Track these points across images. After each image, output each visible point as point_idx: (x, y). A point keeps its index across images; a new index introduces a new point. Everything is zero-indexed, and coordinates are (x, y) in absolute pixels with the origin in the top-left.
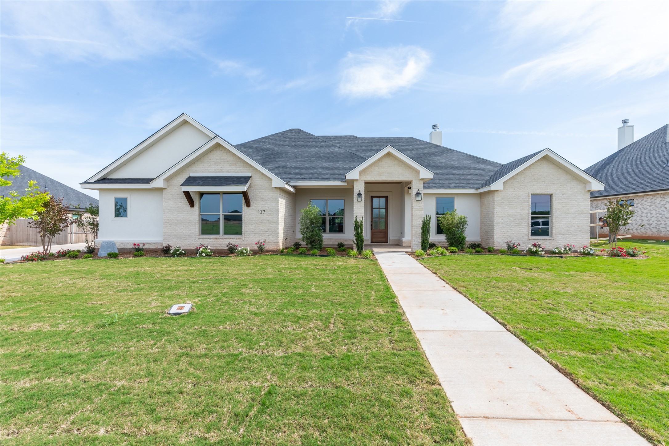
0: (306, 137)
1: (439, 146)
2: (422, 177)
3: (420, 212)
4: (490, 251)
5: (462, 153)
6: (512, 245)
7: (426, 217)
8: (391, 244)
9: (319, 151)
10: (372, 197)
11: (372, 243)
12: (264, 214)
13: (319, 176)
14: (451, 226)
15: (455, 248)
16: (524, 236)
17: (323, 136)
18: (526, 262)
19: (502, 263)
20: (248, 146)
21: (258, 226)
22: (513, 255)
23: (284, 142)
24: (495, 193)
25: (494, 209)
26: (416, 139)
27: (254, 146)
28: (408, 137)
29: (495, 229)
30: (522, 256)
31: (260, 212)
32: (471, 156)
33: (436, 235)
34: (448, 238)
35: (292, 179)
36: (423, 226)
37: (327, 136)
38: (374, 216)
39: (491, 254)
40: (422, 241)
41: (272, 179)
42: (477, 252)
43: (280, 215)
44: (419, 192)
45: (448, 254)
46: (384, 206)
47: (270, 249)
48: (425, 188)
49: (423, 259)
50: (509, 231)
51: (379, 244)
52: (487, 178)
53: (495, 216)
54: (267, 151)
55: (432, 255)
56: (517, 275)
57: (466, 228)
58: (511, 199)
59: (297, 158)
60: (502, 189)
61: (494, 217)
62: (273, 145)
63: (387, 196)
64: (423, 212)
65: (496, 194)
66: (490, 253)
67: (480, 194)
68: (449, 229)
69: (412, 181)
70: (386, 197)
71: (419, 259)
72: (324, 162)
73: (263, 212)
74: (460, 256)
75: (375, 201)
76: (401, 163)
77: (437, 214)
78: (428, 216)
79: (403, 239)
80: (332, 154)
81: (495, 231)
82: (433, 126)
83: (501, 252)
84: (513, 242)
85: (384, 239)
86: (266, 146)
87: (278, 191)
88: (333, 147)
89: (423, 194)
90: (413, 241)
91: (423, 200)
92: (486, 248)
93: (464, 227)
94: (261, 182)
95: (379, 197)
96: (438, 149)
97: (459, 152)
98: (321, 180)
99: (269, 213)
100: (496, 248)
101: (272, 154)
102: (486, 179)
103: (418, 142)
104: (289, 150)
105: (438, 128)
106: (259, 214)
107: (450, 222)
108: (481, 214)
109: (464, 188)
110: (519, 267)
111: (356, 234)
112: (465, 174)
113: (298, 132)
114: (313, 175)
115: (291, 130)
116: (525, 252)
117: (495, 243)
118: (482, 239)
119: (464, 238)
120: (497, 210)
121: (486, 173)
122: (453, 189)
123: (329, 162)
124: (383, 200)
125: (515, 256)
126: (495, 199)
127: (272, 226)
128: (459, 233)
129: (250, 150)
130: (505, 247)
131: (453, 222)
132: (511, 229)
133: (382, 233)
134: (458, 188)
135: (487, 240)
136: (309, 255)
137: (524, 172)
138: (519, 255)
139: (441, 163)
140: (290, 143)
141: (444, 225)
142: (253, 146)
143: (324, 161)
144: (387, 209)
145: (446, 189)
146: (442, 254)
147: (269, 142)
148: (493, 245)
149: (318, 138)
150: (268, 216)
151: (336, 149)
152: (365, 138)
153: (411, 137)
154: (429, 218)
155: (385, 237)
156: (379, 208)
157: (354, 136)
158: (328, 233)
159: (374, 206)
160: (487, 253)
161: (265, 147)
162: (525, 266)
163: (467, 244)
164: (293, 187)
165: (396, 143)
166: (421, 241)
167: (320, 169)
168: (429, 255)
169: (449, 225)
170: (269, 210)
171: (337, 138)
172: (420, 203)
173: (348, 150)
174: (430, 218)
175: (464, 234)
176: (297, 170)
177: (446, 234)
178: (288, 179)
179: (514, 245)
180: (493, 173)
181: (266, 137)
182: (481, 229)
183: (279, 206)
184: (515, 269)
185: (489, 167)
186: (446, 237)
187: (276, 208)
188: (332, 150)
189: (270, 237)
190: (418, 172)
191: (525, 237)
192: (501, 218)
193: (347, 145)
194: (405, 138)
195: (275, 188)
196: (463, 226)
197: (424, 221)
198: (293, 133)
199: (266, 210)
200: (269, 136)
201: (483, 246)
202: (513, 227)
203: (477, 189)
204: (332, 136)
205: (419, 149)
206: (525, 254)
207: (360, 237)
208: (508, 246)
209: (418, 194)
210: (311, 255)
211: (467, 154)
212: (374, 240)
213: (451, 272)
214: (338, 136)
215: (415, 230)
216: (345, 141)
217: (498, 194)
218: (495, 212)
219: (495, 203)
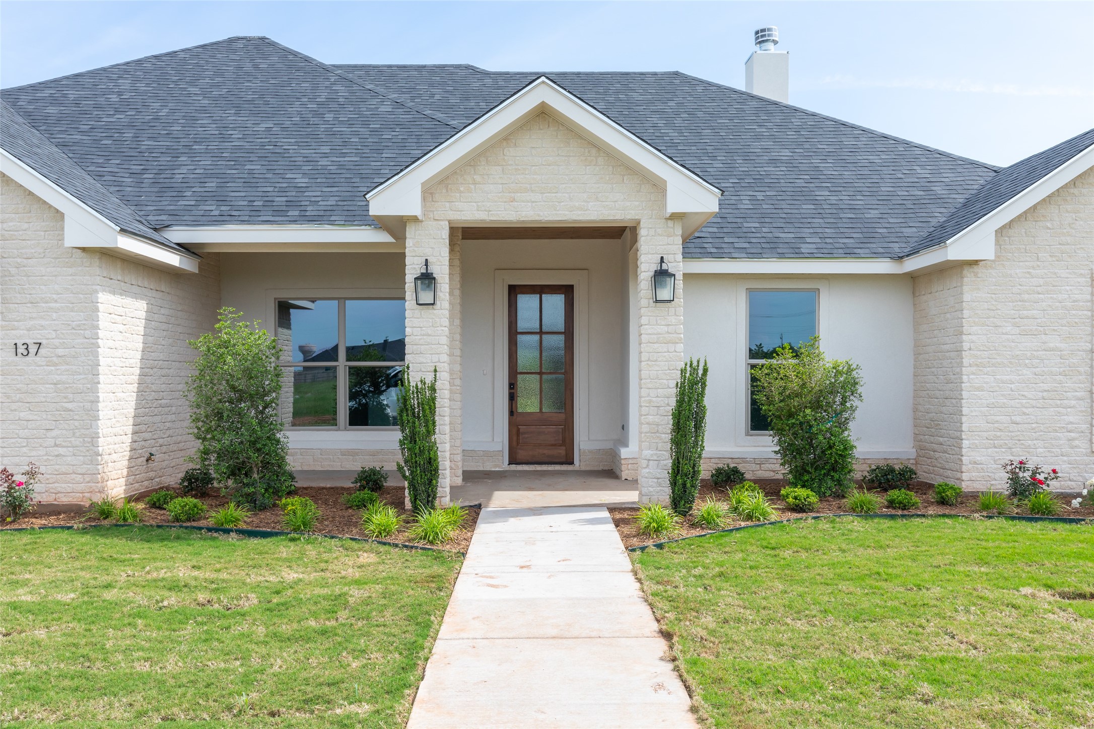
0: (280, 65)
1: (775, 104)
2: (674, 205)
3: (671, 347)
4: (943, 502)
5: (853, 127)
6: (1027, 475)
7: (688, 369)
8: (583, 468)
9: (316, 114)
10: (514, 291)
11: (513, 467)
12: (37, 359)
13: (290, 204)
14: (796, 402)
15: (809, 492)
16: (1073, 439)
17: (355, 66)
18: (1079, 556)
19: (981, 562)
20: (47, 92)
21: (14, 406)
22: (1030, 520)
23: (192, 83)
24: (965, 272)
25: (961, 333)
26: (694, 79)
27: (72, 94)
28: (665, 73)
29: (965, 411)
30: (1065, 521)
31: (21, 349)
32: (886, 137)
33: (747, 434)
34: (789, 452)
35: (177, 218)
36: (680, 402)
37: (370, 66)
38: (521, 361)
39: (944, 516)
40: (674, 464)
41: (62, 215)
42: (891, 504)
43: (102, 361)
44: (664, 267)
45: (774, 516)
46: (560, 325)
47: (65, 500)
48: (687, 254)
49: (660, 546)
50: (1018, 419)
51: (539, 468)
52: (939, 215)
53: (966, 362)
54: (117, 111)
55: (706, 522)
56: (1038, 640)
57: (853, 409)
58: (1026, 296)
59: (224, 138)
60: (992, 257)
61: (961, 365)
62: (146, 92)
63: (571, 287)
64: (680, 347)
65: (969, 276)
66: (941, 510)
67: (913, 278)
68: (791, 415)
69: (639, 223)
70: (568, 291)
71: (643, 549)
72: (325, 155)
73: (33, 349)
74: (823, 525)
75: (527, 304)
76: (594, 151)
77: (753, 354)
78: (695, 364)
79: (624, 453)
80: (365, 124)
81: (964, 419)
82: (757, 33)
83: (986, 507)
84: (1031, 465)
85: (562, 451)
86: (120, 94)
87: (96, 261)
88: (374, 102)
89: (679, 276)
90: (644, 463)
91: (680, 301)
92: (931, 486)
93: (848, 405)
94: (26, 226)
95: (540, 290)
96: (769, 113)
97: (844, 124)
98: (294, 222)
99: (60, 352)
100: (966, 486)
101: (131, 125)
102: (934, 222)
103: (699, 89)
104: (204, 110)
105: (775, 42)
106: (19, 359)
107: (795, 385)
108: (917, 354)
109: (850, 254)
110: (1048, 587)
111: (405, 438)
112: (859, 203)
113: (257, 47)
114: (268, 203)
115: (231, 41)
116: (1076, 502)
117: (964, 468)
118: (921, 448)
119: (848, 447)
120: (974, 338)
121: (938, 200)
122: (811, 256)
123: (344, 155)
124: (555, 304)
125: (1039, 525)
126: (967, 297)
127: (69, 406)
128: (829, 430)
129: (52, 110)
130: (1001, 483)
131: (803, 386)
132: (1024, 414)
133: (552, 428)
134: (828, 255)
135: (937, 455)
136: (200, 529)
137: (1076, 191)
138: (1051, 520)
139: (773, 161)
140: (212, 86)
141: (773, 397)
142: (65, 96)
143: (326, 149)
144: (569, 333)
145: (782, 256)
146: (749, 517)
147: (136, 80)
148: (959, 475)
149: (326, 69)
150: (55, 365)
151: (383, 109)
152: (507, 73)
153: (677, 74)
154: (700, 372)
155: (564, 440)
156: (541, 333)
157: (468, 67)
158: (345, 429)
159: (522, 325)
160: (931, 510)
161: (114, 98)
162: (1073, 583)
163: (859, 471)
164: (185, 248)
165: (618, 92)
166: (669, 463)
167: (302, 181)
168: (693, 526)
169: (789, 396)
170: (56, 342)
171: (406, 74)
172: (672, 310)
173: (428, 112)
174: (705, 371)
175: (846, 433)
176: (212, 185)
177: (780, 432)
178: (164, 217)
179: (1035, 473)
180: (961, 199)
181: (127, 64)
182: (915, 410)
183: (101, 324)
184: (1034, 596)
185: (948, 177)
186: (780, 442)
187: (88, 333)
188: (368, 110)
189: (61, 451)
190: (658, 187)
191: (1077, 443)
192: (985, 370)
193: (437, 97)
194: (655, 74)
195: (84, 249)
196: (843, 403)
197: (683, 383)
198: (235, 51)
199: (44, 342)
200: (139, 62)
201: (923, 476)
202: (1034, 403)
203: (901, 258)
204: (390, 66)
205: (700, 114)
206: (1076, 511)
207: (421, 452)
208: (1014, 480)
209: (661, 275)
210: (209, 530)
211: (871, 132)
212: (522, 454)
213: (747, 622)
214: (411, 66)
215: (651, 418)
216: (432, 85)
217: (976, 275)
218: (966, 346)
219: (966, 313)
